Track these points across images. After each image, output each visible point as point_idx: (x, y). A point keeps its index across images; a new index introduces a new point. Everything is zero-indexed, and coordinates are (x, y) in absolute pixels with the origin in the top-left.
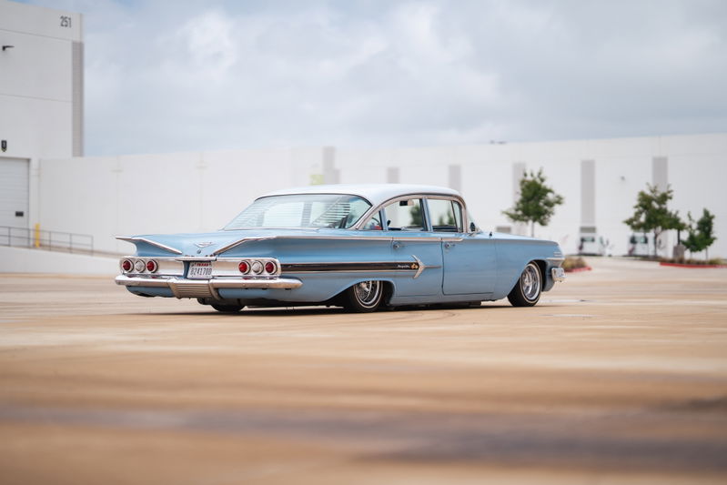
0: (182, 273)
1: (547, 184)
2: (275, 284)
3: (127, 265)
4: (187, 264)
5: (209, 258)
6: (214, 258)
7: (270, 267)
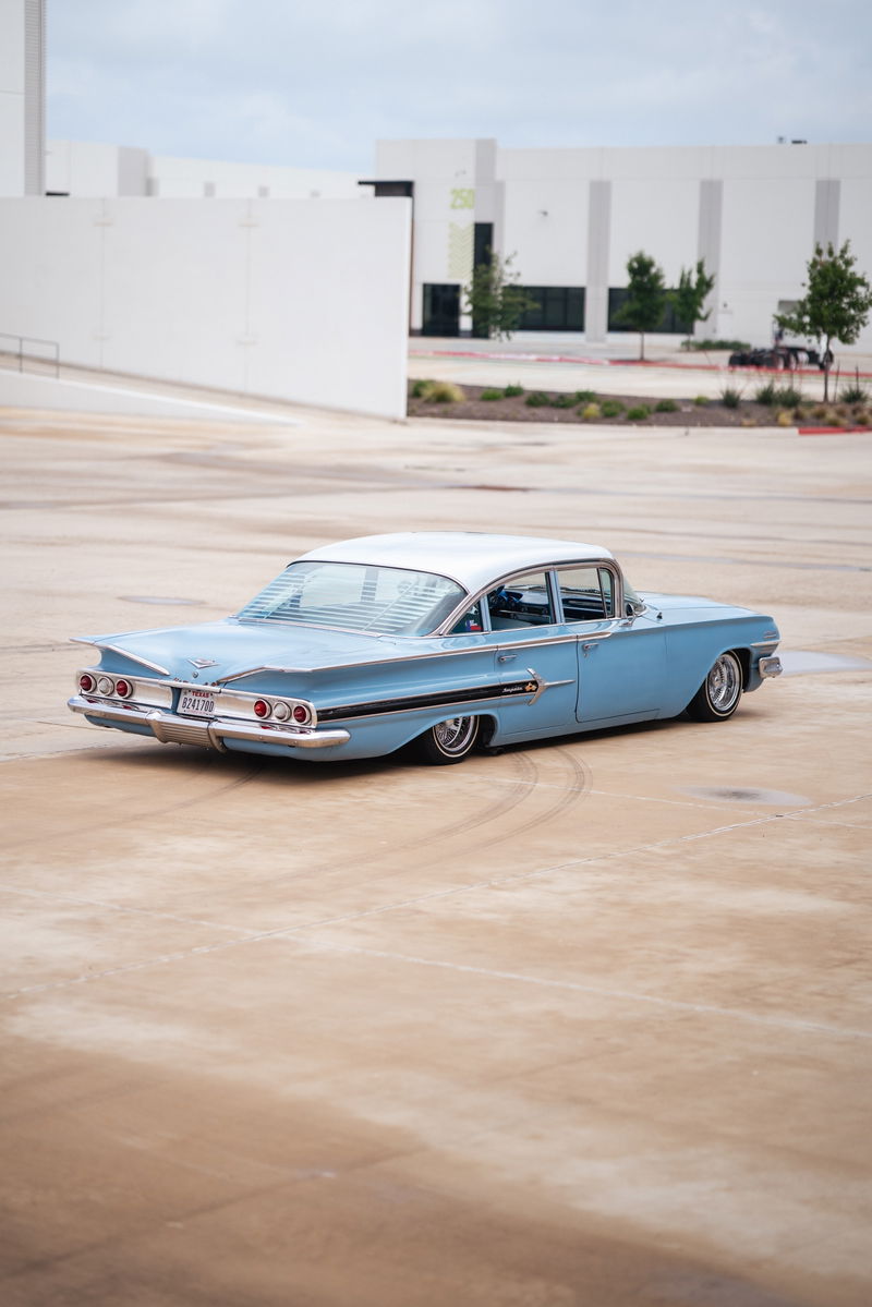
0: (170, 706)
1: (857, 269)
2: (308, 741)
3: (87, 683)
4: (177, 692)
5: (209, 688)
6: (217, 689)
7: (301, 714)
